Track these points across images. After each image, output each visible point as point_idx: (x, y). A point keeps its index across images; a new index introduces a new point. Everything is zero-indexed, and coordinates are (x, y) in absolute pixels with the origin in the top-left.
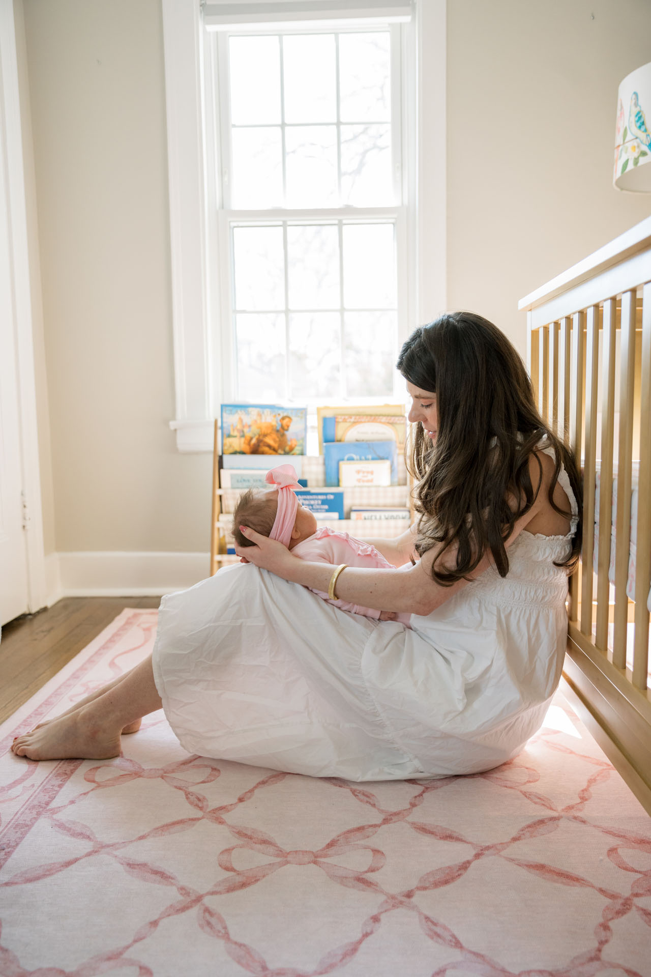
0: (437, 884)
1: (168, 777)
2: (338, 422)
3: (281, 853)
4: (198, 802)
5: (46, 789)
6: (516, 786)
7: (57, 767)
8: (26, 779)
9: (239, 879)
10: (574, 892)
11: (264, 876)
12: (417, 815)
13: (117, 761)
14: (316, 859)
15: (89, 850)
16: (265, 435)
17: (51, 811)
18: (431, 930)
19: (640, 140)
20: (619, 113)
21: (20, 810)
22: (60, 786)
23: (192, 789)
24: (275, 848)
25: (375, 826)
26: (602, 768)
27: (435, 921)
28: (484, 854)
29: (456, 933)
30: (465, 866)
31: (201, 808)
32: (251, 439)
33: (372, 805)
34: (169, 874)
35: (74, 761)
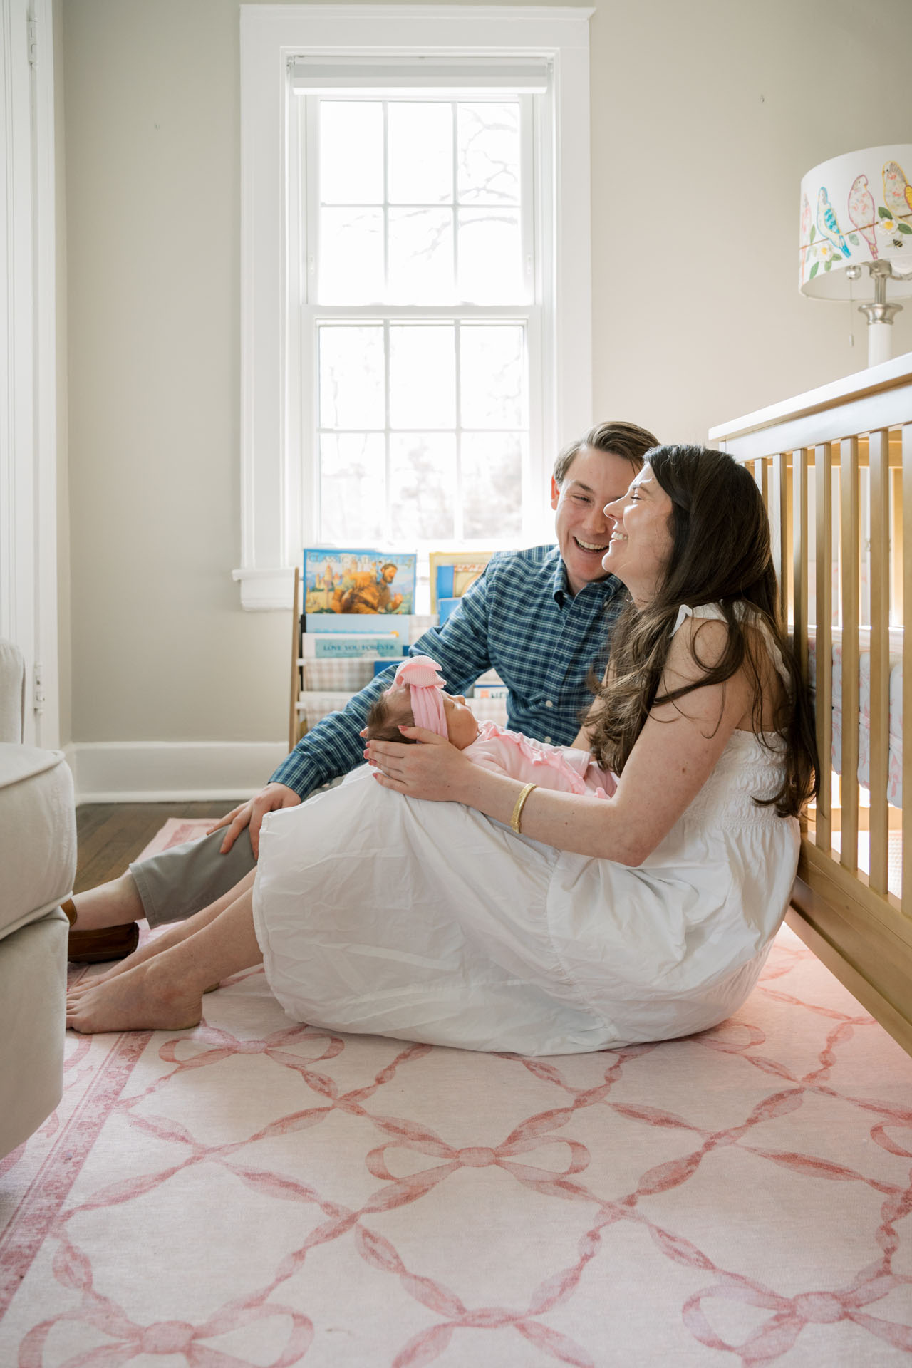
0: (664, 1186)
1: (275, 1051)
2: (457, 572)
3: (448, 1152)
4: (323, 1085)
5: (110, 1073)
6: (739, 1050)
7: (118, 1041)
8: (80, 1059)
9: (400, 1190)
10: (842, 1186)
11: (433, 1185)
12: (617, 1094)
13: (199, 1033)
14: (498, 1159)
15: (188, 1157)
16: (361, 589)
17: (124, 1104)
18: (668, 1246)
19: (832, 241)
20: (803, 210)
21: (81, 1102)
22: (129, 1068)
23: (310, 1068)
24: (440, 1145)
25: (566, 1110)
26: (841, 1022)
27: (673, 1235)
28: (716, 1143)
29: (702, 1249)
30: (695, 1160)
31: (329, 1094)
32: (343, 593)
33: (555, 1081)
34: (304, 1187)
35: (140, 1032)
